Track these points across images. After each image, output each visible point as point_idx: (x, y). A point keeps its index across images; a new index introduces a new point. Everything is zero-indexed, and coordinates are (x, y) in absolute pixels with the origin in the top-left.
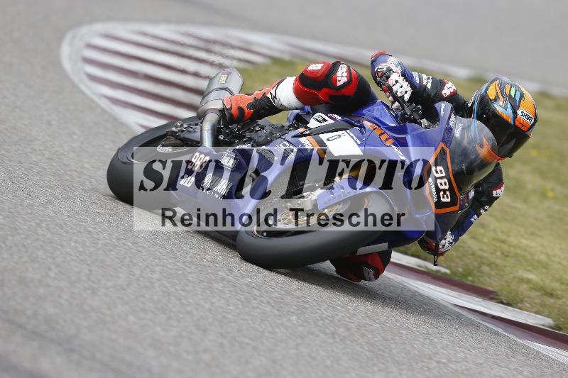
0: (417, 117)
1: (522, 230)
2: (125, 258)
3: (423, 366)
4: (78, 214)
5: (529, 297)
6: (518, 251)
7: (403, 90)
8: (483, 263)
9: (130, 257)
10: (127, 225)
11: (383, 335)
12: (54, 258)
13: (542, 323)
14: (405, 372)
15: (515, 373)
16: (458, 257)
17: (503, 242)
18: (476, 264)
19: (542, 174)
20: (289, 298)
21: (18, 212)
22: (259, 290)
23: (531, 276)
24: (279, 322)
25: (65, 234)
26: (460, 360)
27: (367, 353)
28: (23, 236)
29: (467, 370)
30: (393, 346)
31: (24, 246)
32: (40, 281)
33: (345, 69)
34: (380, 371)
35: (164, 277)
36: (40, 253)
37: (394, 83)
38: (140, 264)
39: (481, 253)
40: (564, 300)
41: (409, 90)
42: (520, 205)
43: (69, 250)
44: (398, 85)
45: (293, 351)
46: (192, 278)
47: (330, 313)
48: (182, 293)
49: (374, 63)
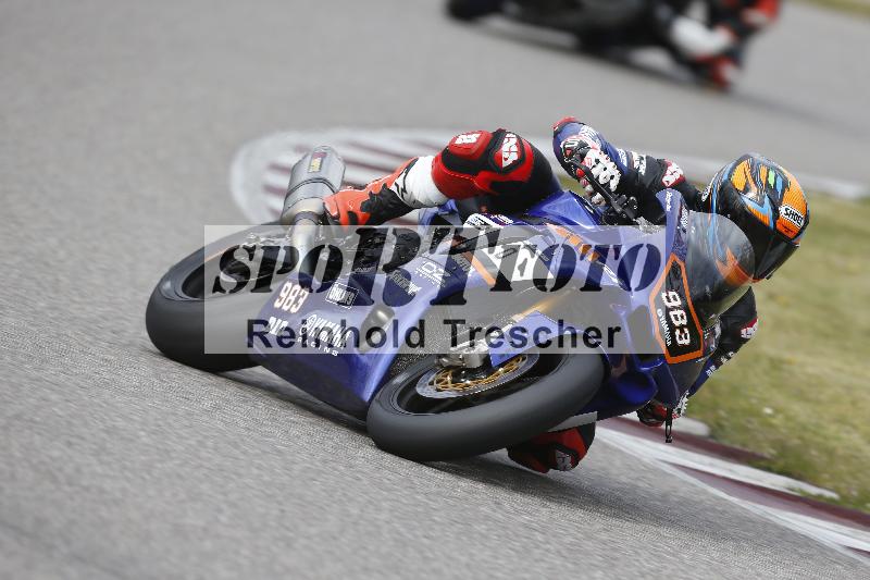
0: (631, 215)
2: (335, 491)
7: (608, 173)
12: (225, 494)
16: (850, 474)
20: (591, 544)
21: (169, 425)
25: (241, 456)
28: (178, 462)
31: (179, 476)
32: (205, 530)
33: (514, 141)
35: (396, 517)
36: (205, 487)
37: (593, 163)
38: (360, 499)
41: (616, 173)
43: (248, 481)
44: (600, 166)
46: (440, 517)
47: (655, 564)
48: (425, 541)
49: (558, 135)
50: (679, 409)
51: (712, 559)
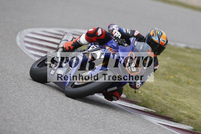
0: (123, 43)
1: (181, 96)
2: (41, 111)
4: (24, 96)
5: (184, 120)
6: (180, 103)
8: (168, 108)
9: (43, 110)
10: (41, 99)
12: (16, 111)
16: (159, 106)
17: (174, 100)
18: (165, 108)
19: (188, 76)
20: (99, 122)
21: (3, 96)
22: (88, 120)
23: (185, 112)
24: (96, 131)
25: (19, 103)
28: (5, 104)
31: (5, 108)
32: (11, 120)
35: (55, 117)
36: (11, 110)
38: (46, 112)
39: (167, 104)
40: (197, 120)
41: (120, 35)
42: (179, 87)
43: (21, 108)
44: (116, 33)
46: (65, 116)
47: (114, 127)
48: (61, 122)
49: (109, 27)
50: (138, 86)
51: (127, 126)
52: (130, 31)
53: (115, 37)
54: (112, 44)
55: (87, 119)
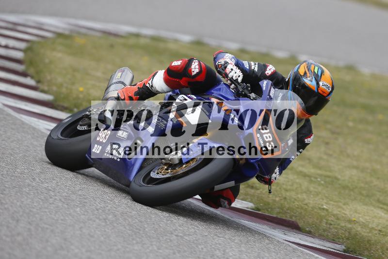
3: (167, 239)
7: (237, 75)
11: (139, 219)
13: (246, 206)
14: (154, 243)
15: (229, 241)
24: (68, 212)
26: (191, 234)
27: (129, 231)
29: (196, 240)
30: (146, 226)
34: (137, 243)
37: (230, 70)
40: (261, 190)
44: (233, 72)
45: (78, 232)
49: (215, 59)
50: (275, 178)
52: (257, 66)
53: (230, 80)
54: (221, 93)
55: (52, 189)
